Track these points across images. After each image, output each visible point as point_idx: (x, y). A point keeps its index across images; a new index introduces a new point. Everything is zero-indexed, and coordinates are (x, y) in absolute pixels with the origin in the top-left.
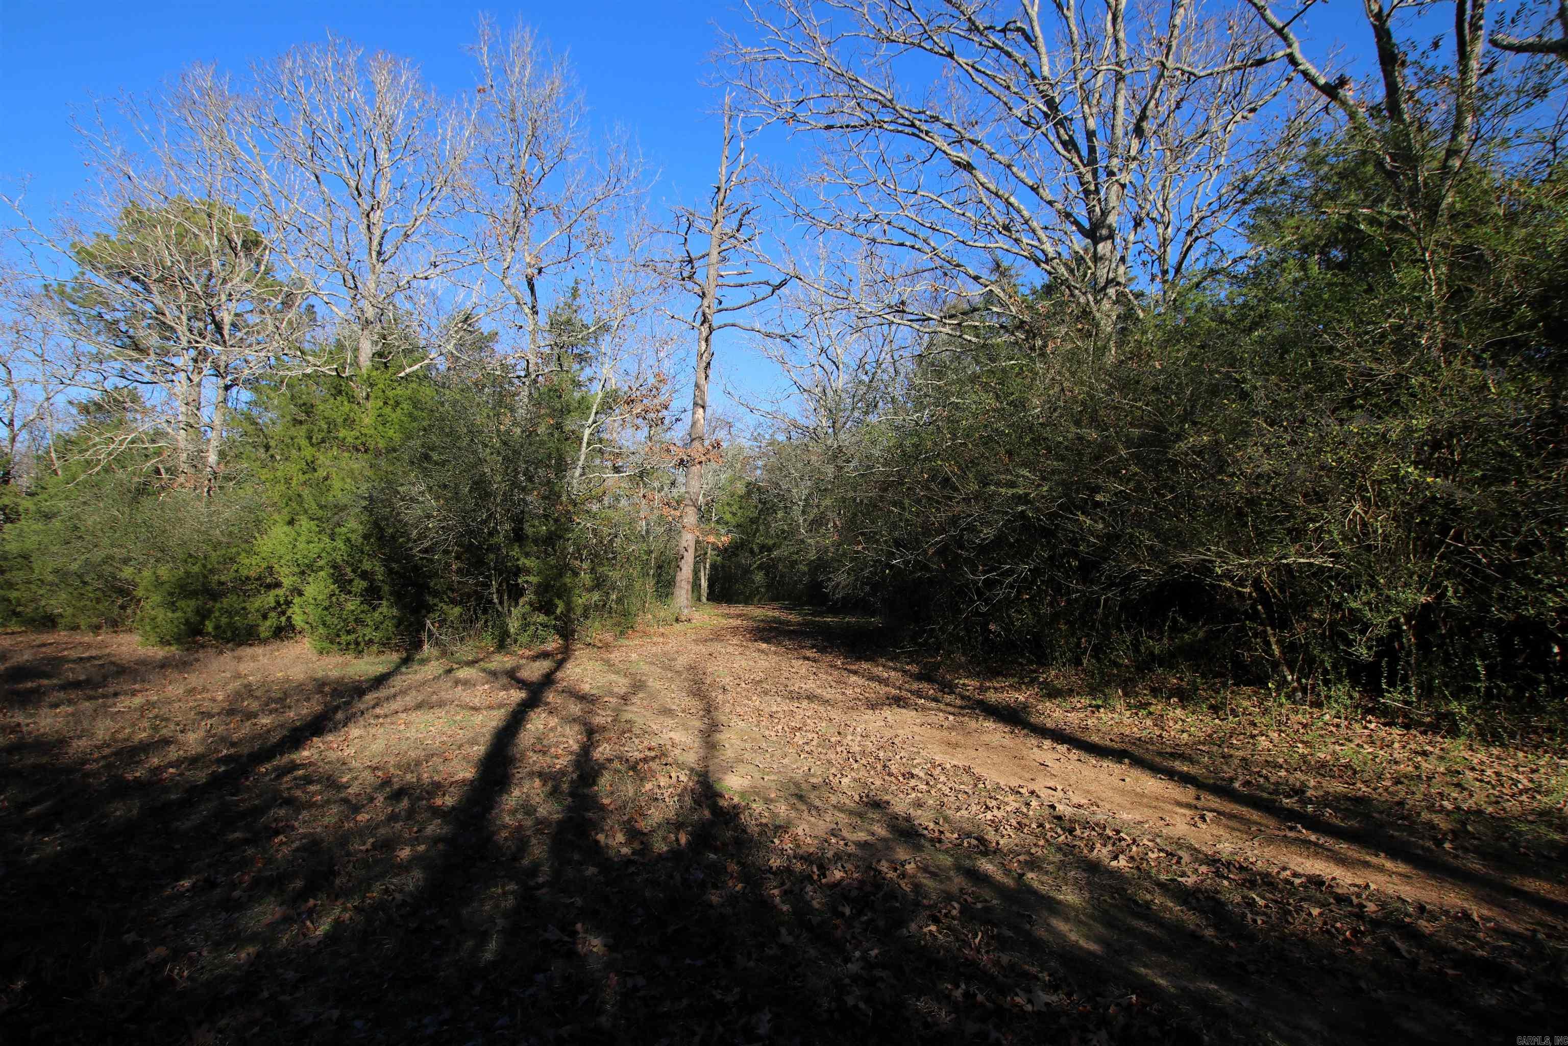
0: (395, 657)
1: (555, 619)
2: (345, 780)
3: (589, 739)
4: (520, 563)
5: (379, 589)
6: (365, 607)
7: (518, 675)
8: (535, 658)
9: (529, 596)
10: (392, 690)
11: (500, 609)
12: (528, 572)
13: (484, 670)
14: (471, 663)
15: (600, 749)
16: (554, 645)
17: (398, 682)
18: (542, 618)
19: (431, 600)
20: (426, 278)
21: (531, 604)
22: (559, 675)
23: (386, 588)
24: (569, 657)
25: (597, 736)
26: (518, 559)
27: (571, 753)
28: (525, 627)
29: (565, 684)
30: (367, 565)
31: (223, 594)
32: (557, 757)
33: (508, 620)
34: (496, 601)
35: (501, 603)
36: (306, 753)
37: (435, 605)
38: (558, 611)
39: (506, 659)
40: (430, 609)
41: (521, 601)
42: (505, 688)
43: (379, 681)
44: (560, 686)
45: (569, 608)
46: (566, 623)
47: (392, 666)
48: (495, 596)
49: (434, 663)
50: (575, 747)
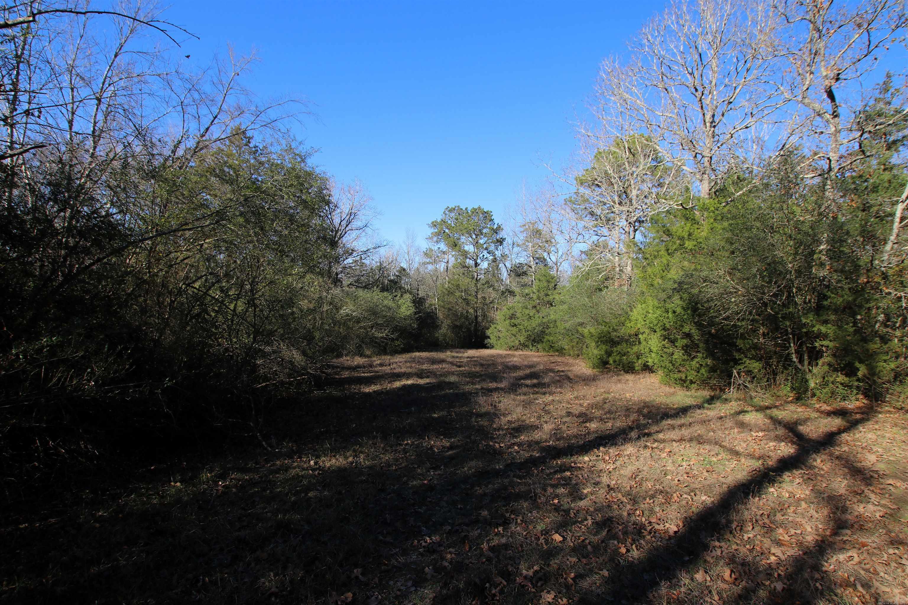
0: (706, 393)
1: (858, 380)
2: (585, 491)
3: (835, 533)
4: (815, 329)
5: (697, 346)
6: (685, 357)
7: (801, 428)
8: (829, 414)
9: (827, 358)
10: (691, 420)
11: (800, 367)
12: (825, 336)
13: (771, 418)
14: (761, 409)
15: (842, 557)
16: (858, 404)
17: (698, 414)
18: (841, 378)
19: (737, 355)
20: (747, 128)
21: (830, 365)
22: (845, 436)
23: (701, 345)
24: (868, 420)
25: (847, 535)
26: (813, 326)
27: (800, 544)
28: (824, 384)
29: (846, 448)
30: (686, 329)
31: (618, 343)
32: (779, 543)
33: (809, 376)
34: (795, 359)
35: (801, 361)
36: (586, 459)
37: (741, 359)
38: (860, 374)
39: (799, 410)
40: (737, 362)
41: (820, 362)
42: (778, 439)
43: (684, 410)
44: (837, 451)
45: (873, 372)
46: (870, 386)
47: (700, 401)
48: (794, 356)
49: (733, 403)
50: (810, 538)
